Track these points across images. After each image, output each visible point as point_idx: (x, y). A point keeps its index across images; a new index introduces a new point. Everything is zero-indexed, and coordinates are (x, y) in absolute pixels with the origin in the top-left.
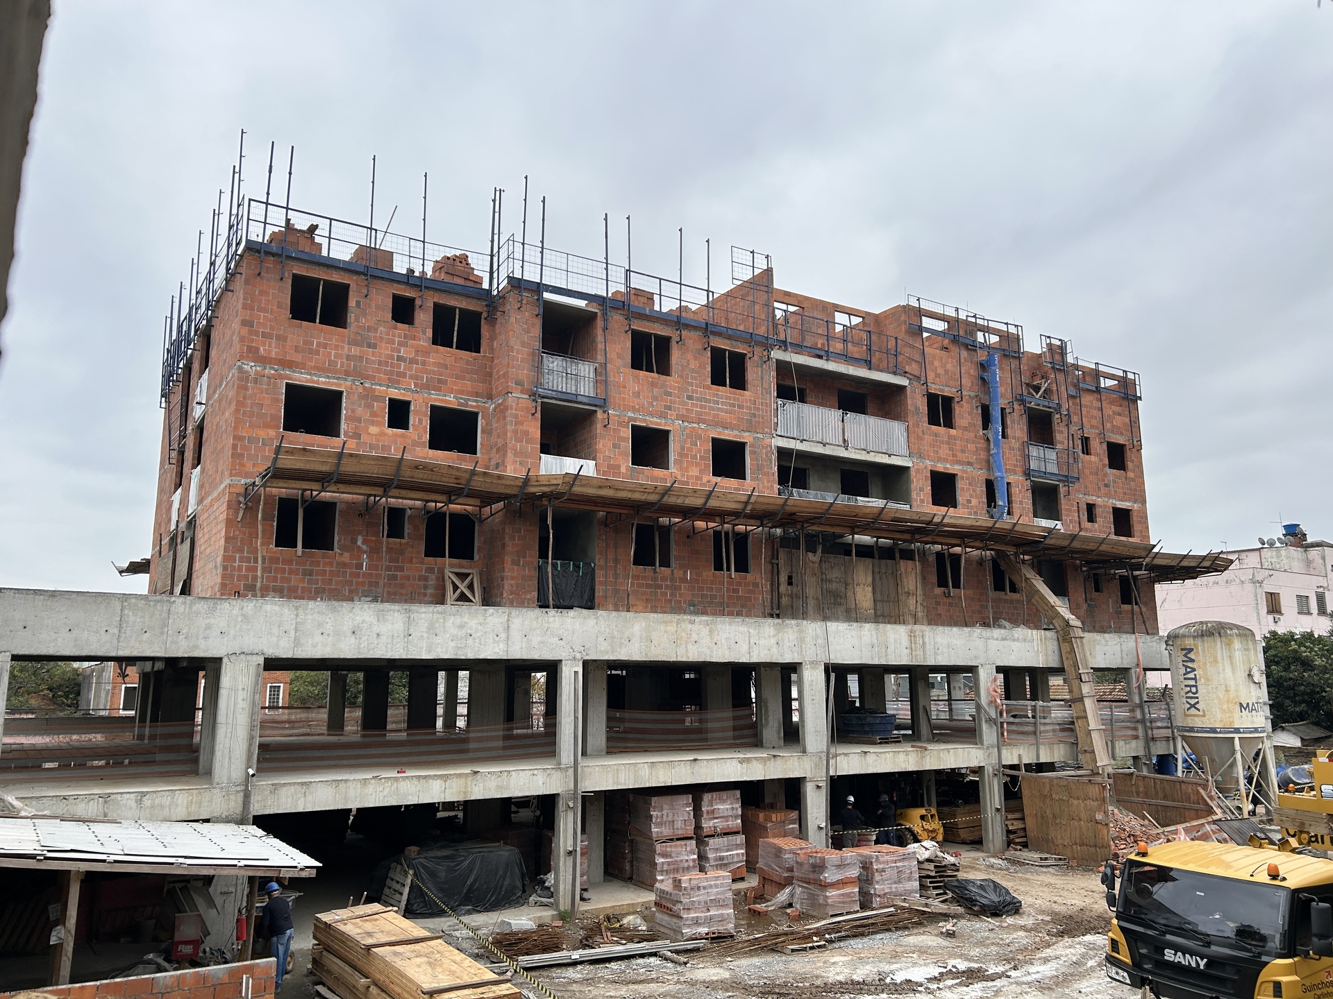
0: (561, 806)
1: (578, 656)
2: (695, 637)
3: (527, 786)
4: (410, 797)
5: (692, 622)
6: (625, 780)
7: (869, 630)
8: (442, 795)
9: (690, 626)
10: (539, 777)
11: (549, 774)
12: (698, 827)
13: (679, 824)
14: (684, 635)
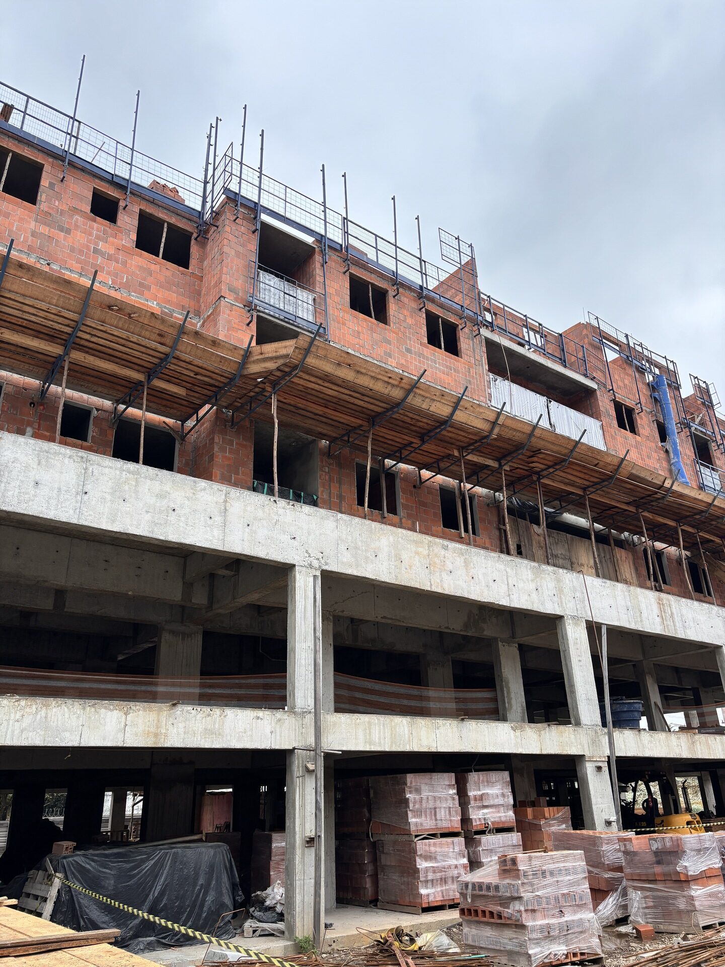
0: (296, 768)
1: (316, 564)
2: (449, 566)
3: (249, 733)
4: (67, 734)
5: (446, 548)
6: (379, 739)
7: (622, 591)
8: (120, 736)
9: (443, 552)
10: (266, 722)
11: (279, 720)
12: (465, 820)
13: (442, 814)
14: (436, 560)
